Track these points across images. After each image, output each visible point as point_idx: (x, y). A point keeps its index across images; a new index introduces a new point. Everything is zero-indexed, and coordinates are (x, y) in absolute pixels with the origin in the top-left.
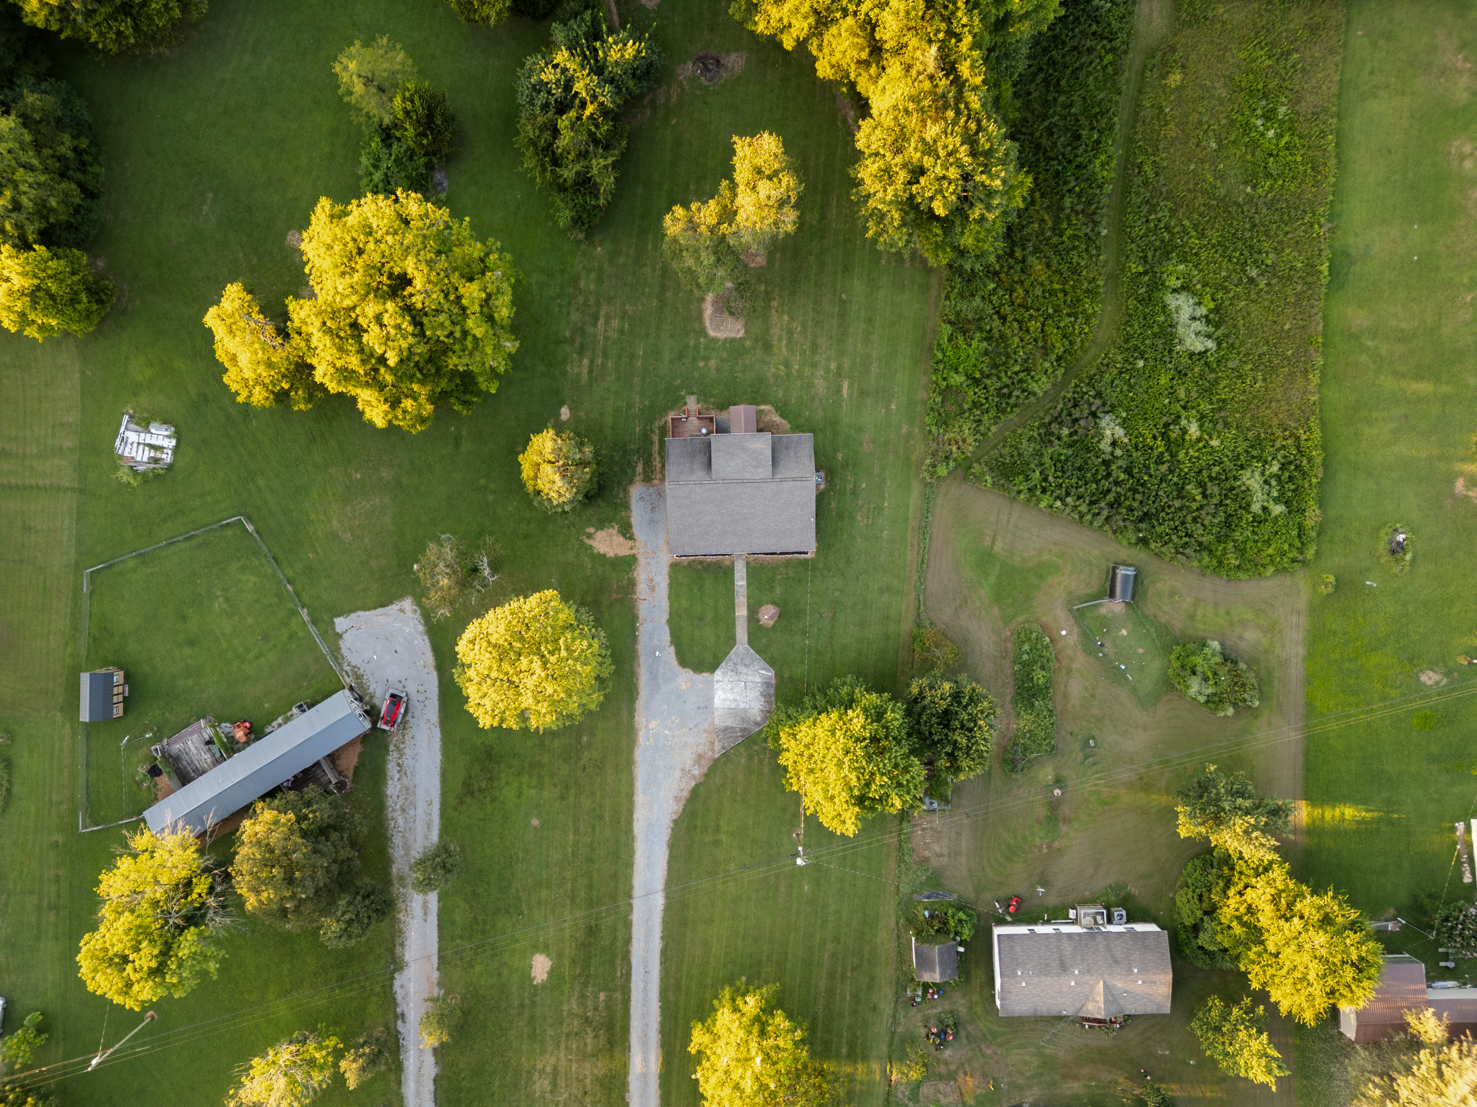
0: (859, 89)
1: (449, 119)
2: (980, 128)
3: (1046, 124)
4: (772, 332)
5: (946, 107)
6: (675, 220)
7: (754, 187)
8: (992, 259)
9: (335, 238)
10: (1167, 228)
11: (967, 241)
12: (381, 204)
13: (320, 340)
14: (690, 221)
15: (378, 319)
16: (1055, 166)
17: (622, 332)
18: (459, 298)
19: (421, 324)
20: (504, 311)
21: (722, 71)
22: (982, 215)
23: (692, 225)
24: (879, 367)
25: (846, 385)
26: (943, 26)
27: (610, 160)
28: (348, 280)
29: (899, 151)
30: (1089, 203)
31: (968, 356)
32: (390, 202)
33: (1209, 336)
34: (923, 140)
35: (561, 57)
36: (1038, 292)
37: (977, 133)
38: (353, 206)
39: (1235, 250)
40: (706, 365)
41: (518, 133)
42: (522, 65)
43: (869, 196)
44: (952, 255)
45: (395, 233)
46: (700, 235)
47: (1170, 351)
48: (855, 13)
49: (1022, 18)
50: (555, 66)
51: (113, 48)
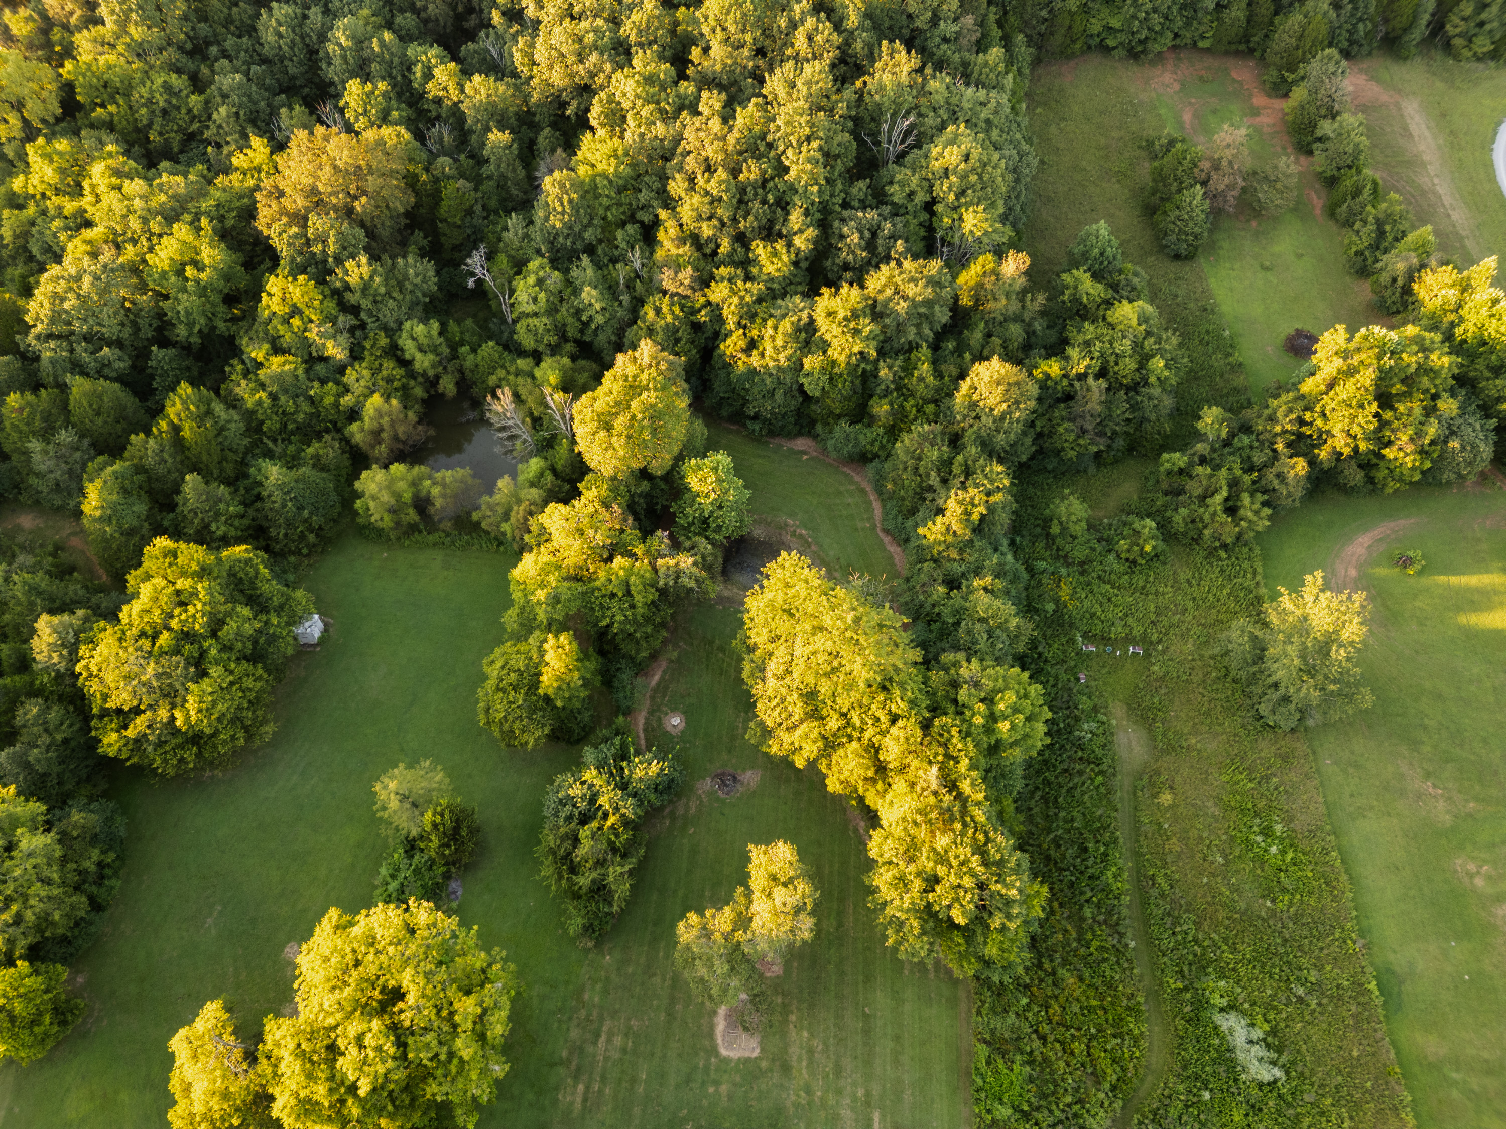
0: (867, 802)
1: (474, 831)
2: (988, 840)
3: (1052, 836)
4: (791, 1051)
5: (952, 820)
6: (689, 927)
7: (769, 894)
8: (1020, 971)
9: (335, 950)
10: (1196, 941)
11: (991, 951)
12: (390, 913)
13: (290, 1066)
14: (704, 928)
15: (360, 1040)
16: (1068, 876)
17: (624, 1050)
18: (452, 1014)
19: (405, 1045)
20: (498, 1029)
21: (739, 786)
22: (1003, 924)
23: (705, 932)
24: (913, 1094)
25: (876, 1117)
26: (941, 750)
27: (627, 868)
28: (337, 995)
29: (911, 860)
30: (1110, 913)
31: (1011, 1083)
32: (400, 911)
33: (1274, 1063)
34: (934, 850)
35: (590, 774)
36: (1076, 1008)
37: (986, 844)
38: (361, 917)
39: (1273, 966)
40: (717, 1091)
41: (539, 842)
42: (552, 782)
43: (885, 904)
44: (978, 966)
45: (399, 943)
46: (715, 942)
47: (1236, 1080)
48: (859, 739)
49: (1011, 745)
50: (583, 783)
51: (171, 772)
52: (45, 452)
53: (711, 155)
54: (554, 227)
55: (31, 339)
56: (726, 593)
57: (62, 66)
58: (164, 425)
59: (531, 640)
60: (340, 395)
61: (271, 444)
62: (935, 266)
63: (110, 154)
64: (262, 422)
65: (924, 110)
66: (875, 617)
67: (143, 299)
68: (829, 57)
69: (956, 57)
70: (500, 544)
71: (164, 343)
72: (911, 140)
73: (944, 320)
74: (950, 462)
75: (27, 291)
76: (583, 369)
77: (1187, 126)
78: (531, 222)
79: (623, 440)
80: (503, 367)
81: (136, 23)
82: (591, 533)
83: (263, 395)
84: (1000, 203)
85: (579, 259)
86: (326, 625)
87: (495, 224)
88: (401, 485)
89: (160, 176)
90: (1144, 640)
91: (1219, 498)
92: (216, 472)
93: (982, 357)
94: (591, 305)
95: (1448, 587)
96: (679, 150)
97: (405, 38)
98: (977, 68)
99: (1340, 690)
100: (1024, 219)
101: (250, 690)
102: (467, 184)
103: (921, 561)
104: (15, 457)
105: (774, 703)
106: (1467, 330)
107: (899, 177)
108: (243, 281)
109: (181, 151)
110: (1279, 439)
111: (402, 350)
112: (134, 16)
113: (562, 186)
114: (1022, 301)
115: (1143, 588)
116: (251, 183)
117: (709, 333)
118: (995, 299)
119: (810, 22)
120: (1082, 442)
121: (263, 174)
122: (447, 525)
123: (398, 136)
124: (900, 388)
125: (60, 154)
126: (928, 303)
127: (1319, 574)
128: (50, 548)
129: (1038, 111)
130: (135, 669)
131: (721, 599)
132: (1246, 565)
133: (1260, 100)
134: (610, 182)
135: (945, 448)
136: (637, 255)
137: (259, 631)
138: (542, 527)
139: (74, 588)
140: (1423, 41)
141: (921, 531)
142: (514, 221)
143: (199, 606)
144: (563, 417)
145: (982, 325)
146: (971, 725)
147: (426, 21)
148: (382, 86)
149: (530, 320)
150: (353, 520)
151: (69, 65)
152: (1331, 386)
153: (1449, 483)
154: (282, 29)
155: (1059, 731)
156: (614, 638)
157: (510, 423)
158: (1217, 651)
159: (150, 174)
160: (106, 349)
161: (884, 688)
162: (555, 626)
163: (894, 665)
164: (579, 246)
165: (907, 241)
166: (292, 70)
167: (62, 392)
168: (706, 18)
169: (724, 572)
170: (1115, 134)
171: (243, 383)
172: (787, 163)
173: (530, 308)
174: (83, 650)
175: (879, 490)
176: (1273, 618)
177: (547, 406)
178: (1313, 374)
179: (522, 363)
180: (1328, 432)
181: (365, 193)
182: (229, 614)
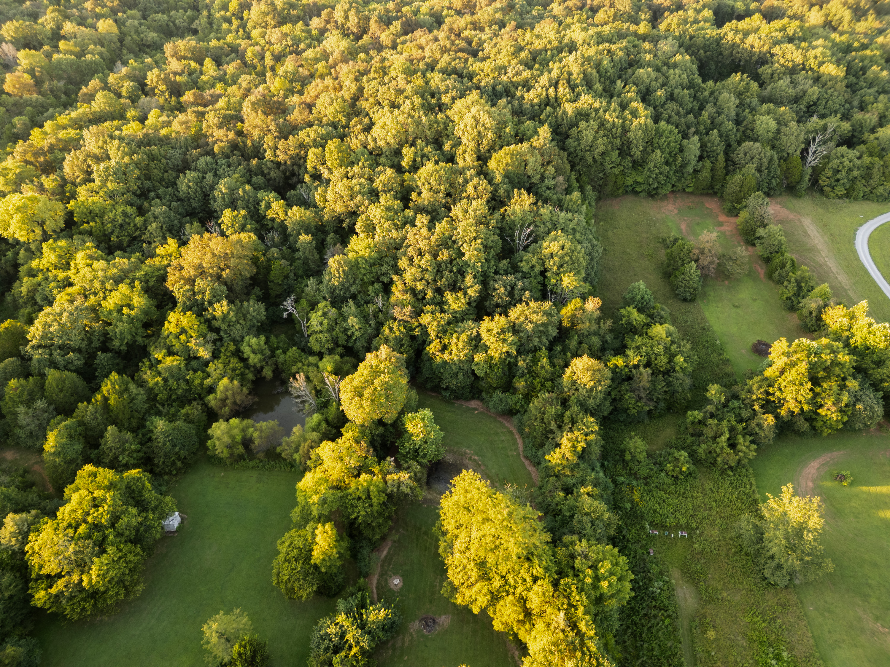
0: (520, 637)
1: (265, 658)
2: (599, 664)
3: (640, 661)
5: (575, 650)
21: (436, 627)
26: (565, 601)
35: (341, 618)
42: (317, 624)
48: (514, 593)
49: (611, 597)
50: (336, 624)
51: (76, 617)
52: (27, 413)
53: (422, 247)
54: (334, 285)
55: (28, 348)
56: (429, 497)
57: (69, 203)
58: (99, 397)
59: (307, 528)
60: (204, 379)
61: (160, 408)
62: (547, 305)
63: (88, 248)
64: (157, 395)
65: (538, 223)
66: (521, 512)
67: (96, 325)
68: (485, 198)
69: (555, 197)
70: (292, 466)
71: (105, 349)
72: (531, 239)
73: (554, 335)
74: (562, 415)
75: (30, 321)
76: (347, 362)
77: (684, 231)
78: (321, 282)
79: (369, 402)
80: (301, 361)
81: (111, 181)
82: (347, 459)
83: (159, 379)
84: (583, 271)
85: (347, 301)
86: (182, 519)
87: (301, 283)
88: (236, 431)
89: (115, 259)
90: (687, 527)
91: (724, 438)
92: (126, 425)
93: (577, 355)
94: (353, 326)
95: (869, 494)
96: (404, 244)
97: (257, 188)
98: (566, 203)
99: (812, 560)
100: (597, 280)
101: (131, 562)
102: (286, 262)
103: (548, 476)
104: (8, 417)
105: (459, 569)
106: (857, 340)
107: (525, 258)
108: (155, 314)
109: (128, 246)
110: (756, 403)
111: (243, 352)
112: (111, 177)
113: (339, 263)
114: (599, 324)
115: (684, 493)
116: (165, 262)
117: (420, 341)
118: (583, 323)
119: (475, 180)
120: (639, 404)
121: (173, 258)
122: (261, 455)
123: (249, 238)
124: (531, 372)
125: (60, 248)
126: (544, 325)
127: (790, 485)
128: (21, 472)
129: (601, 223)
130: (62, 548)
131: (425, 500)
132: (745, 479)
133: (722, 218)
134: (366, 261)
135: (559, 407)
136: (380, 299)
137: (141, 524)
138: (318, 456)
139: (32, 496)
140: (808, 188)
141: (547, 457)
142: (312, 282)
143: (106, 507)
144: (334, 389)
145: (576, 337)
146: (584, 583)
147: (269, 180)
148: (243, 212)
149: (318, 335)
150: (205, 453)
151: (72, 203)
152: (782, 372)
153: (860, 429)
154: (191, 184)
155: (639, 587)
156: (359, 526)
157: (303, 393)
158: (733, 534)
159: (109, 258)
160: (71, 354)
161: (528, 559)
162: (322, 519)
163: (534, 544)
164: (347, 294)
165: (531, 291)
166: (194, 204)
167: (42, 378)
168: (420, 178)
169: (428, 483)
170: (644, 235)
171: (149, 372)
172: (463, 251)
173: (319, 328)
174: (32, 536)
175: (521, 432)
176: (766, 513)
177: (325, 384)
178: (771, 366)
179: (312, 359)
180: (784, 399)
181: (228, 267)
182: (123, 513)
